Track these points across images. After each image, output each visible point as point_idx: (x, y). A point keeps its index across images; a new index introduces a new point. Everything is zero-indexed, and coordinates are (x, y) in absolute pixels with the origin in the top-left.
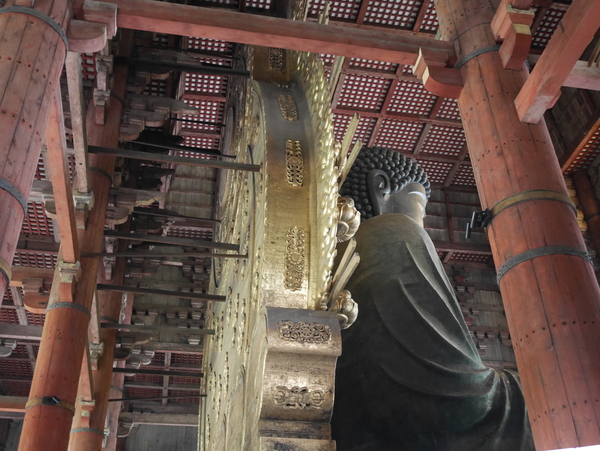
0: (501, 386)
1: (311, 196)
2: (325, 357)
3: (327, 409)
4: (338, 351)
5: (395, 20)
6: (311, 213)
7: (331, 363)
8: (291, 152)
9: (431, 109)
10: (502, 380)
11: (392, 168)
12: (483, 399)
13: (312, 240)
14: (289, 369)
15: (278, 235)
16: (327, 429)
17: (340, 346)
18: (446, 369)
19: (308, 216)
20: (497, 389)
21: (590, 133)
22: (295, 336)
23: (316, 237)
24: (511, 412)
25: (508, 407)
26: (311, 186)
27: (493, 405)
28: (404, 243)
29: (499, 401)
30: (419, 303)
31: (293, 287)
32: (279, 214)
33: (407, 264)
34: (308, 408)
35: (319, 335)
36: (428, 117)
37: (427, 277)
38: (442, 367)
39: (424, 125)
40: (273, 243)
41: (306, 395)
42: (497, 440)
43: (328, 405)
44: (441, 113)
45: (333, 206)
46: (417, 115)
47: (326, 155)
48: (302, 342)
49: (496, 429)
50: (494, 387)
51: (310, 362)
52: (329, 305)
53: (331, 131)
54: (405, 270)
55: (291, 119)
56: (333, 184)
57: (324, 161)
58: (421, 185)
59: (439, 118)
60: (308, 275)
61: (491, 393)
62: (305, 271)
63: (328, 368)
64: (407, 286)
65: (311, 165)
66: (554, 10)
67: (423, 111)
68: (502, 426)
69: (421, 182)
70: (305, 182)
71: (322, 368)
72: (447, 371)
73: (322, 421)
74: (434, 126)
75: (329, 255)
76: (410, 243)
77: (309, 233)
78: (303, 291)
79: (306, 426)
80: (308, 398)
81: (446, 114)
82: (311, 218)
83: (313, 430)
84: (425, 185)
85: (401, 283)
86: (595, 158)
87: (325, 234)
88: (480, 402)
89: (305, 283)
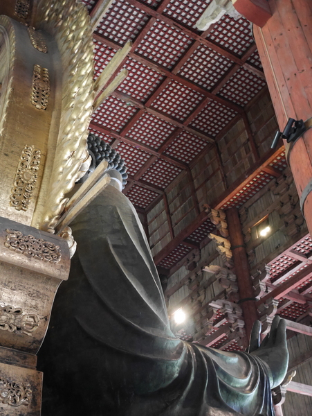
0: (189, 356)
1: (53, 121)
2: (48, 278)
3: (38, 338)
4: (65, 275)
5: (116, 36)
6: (51, 137)
7: (52, 288)
8: (39, 76)
9: (124, 127)
10: (189, 351)
11: (99, 151)
12: (173, 365)
13: (47, 164)
14: (5, 285)
15: (13, 149)
16: (33, 359)
17: (68, 270)
18: (143, 330)
19: (47, 140)
20: (185, 358)
21: (251, 177)
22: (23, 248)
23: (52, 161)
24: (194, 382)
25: (192, 378)
26: (54, 114)
27: (180, 373)
28: (115, 208)
29: (186, 370)
30: (124, 264)
31: (19, 205)
32: (17, 128)
33: (117, 227)
34: (18, 332)
35: (47, 252)
36: (119, 133)
37: (134, 242)
38: (138, 327)
39: (114, 140)
40: (6, 155)
41: (18, 316)
42: (178, 408)
43: (40, 333)
44: (130, 134)
45: (83, 129)
46: (110, 129)
47: (79, 83)
48: (30, 256)
49: (179, 397)
50: (183, 355)
51: (30, 282)
52: (57, 230)
53: (91, 60)
54: (114, 232)
55: (40, 50)
56: (87, 107)
57: (76, 89)
58: (121, 174)
59: (128, 137)
60: (37, 198)
61: (180, 361)
62: (34, 193)
63: (48, 293)
64: (114, 246)
65: (58, 94)
66: (244, 70)
67: (116, 128)
68: (185, 394)
69: (120, 171)
70: (50, 108)
71: (42, 291)
72: (144, 332)
73: (29, 350)
74: (122, 143)
75: (69, 177)
76: (121, 209)
77: (45, 157)
78: (29, 212)
79: (10, 354)
80: (21, 320)
81: (134, 136)
82: (50, 142)
83: (17, 358)
84: (123, 176)
85: (109, 242)
86: (247, 200)
87: (66, 157)
88: (170, 368)
89: (31, 206)
